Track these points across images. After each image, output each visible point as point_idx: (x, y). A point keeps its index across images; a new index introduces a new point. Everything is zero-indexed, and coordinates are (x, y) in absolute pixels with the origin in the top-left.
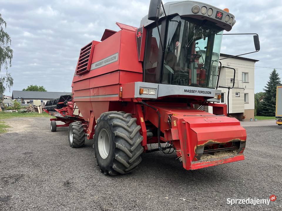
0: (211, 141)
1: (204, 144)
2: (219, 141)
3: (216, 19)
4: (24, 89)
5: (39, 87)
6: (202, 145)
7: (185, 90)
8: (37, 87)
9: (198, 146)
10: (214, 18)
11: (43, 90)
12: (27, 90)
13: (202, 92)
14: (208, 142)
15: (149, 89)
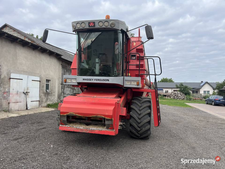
0: (72, 113)
1: (66, 114)
2: (81, 115)
3: (89, 28)
4: (159, 81)
5: (168, 79)
6: (64, 115)
7: (83, 79)
8: (167, 79)
9: (61, 115)
10: (88, 27)
11: (171, 81)
12: (160, 81)
13: (98, 80)
14: (69, 113)
15: (71, 79)
